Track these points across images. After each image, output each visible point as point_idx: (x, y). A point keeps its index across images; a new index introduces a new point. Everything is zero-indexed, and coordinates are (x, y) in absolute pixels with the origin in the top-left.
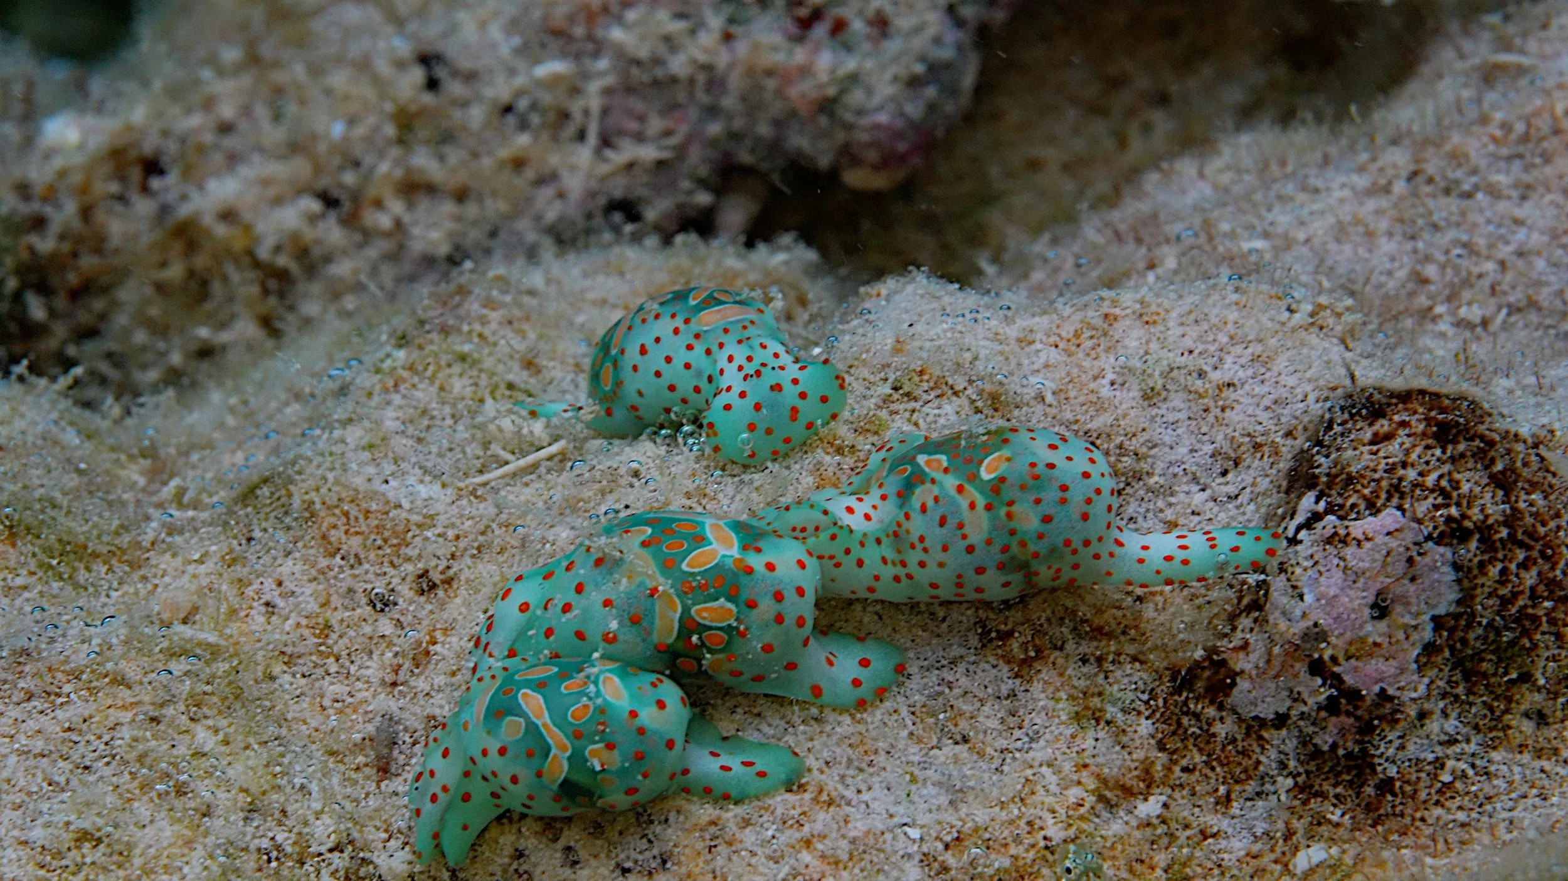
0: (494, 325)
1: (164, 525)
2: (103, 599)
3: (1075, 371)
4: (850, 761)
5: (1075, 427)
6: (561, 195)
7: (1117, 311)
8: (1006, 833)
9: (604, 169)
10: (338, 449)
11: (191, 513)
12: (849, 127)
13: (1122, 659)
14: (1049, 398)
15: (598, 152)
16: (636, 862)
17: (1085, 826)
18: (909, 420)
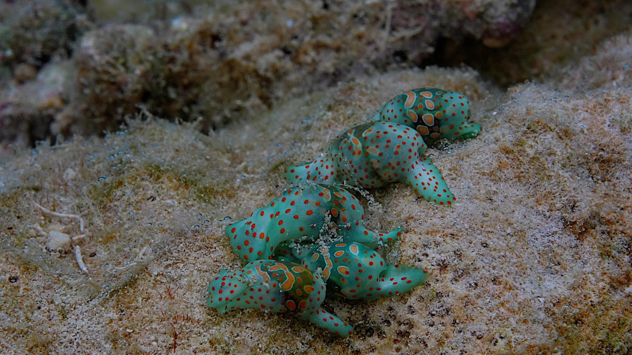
0: (364, 102)
1: (242, 180)
2: (221, 209)
3: (595, 121)
4: (517, 272)
5: (596, 143)
6: (377, 49)
7: (610, 98)
8: (576, 300)
9: (392, 39)
10: (310, 151)
11: (252, 176)
12: (488, 23)
13: (617, 232)
14: (586, 132)
15: (390, 33)
16: (437, 311)
17: (606, 297)
18: (534, 141)
